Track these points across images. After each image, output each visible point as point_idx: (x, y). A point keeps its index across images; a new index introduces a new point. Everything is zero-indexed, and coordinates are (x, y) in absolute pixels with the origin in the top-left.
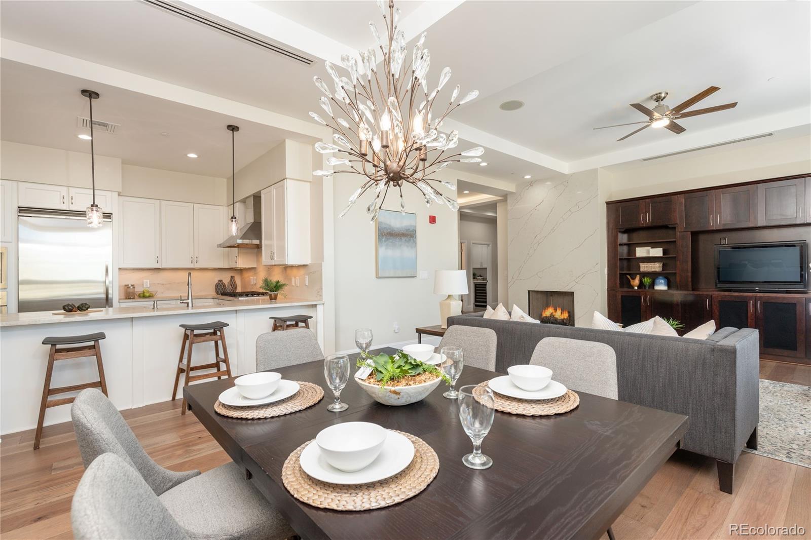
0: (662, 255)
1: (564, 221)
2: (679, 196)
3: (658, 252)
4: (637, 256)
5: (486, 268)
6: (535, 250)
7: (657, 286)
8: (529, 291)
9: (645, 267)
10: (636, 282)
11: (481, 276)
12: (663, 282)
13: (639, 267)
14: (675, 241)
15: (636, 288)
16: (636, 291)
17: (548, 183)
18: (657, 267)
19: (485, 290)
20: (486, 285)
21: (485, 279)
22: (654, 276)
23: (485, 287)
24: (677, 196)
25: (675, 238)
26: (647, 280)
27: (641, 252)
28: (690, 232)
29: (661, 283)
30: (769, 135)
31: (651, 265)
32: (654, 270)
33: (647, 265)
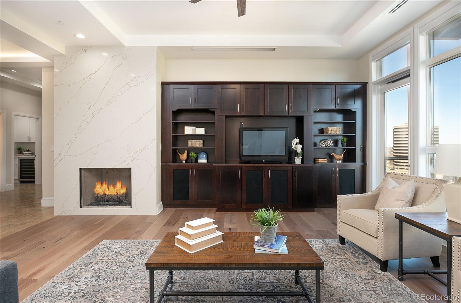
0: (204, 134)
1: (122, 94)
2: (217, 85)
3: (201, 131)
4: (186, 134)
5: (35, 143)
6: (88, 123)
7: (200, 160)
8: (81, 169)
9: (192, 144)
10: (184, 156)
11: (28, 151)
12: (204, 156)
13: (187, 144)
14: (214, 123)
15: (184, 162)
16: (184, 165)
17: (105, 54)
18: (198, 144)
19: (33, 165)
20: (34, 160)
21: (33, 154)
22: (197, 151)
23: (33, 162)
24: (216, 85)
25: (215, 120)
26: (193, 155)
27: (189, 130)
28: (224, 116)
29: (203, 157)
30: (274, 49)
31: (196, 142)
32: (198, 146)
33: (193, 142)
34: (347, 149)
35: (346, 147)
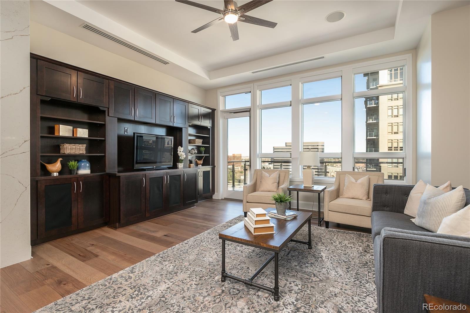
0: (88, 137)
2: (110, 81)
3: (83, 133)
4: (60, 135)
7: (81, 169)
9: (69, 149)
12: (88, 165)
14: (104, 125)
15: (56, 174)
16: (56, 179)
18: (81, 149)
22: (77, 158)
24: (108, 81)
25: (105, 122)
26: (74, 164)
27: (64, 131)
28: (117, 118)
29: (85, 168)
30: (166, 63)
31: (79, 147)
32: (81, 152)
33: (74, 147)
34: (205, 156)
35: (204, 154)
